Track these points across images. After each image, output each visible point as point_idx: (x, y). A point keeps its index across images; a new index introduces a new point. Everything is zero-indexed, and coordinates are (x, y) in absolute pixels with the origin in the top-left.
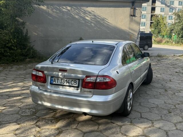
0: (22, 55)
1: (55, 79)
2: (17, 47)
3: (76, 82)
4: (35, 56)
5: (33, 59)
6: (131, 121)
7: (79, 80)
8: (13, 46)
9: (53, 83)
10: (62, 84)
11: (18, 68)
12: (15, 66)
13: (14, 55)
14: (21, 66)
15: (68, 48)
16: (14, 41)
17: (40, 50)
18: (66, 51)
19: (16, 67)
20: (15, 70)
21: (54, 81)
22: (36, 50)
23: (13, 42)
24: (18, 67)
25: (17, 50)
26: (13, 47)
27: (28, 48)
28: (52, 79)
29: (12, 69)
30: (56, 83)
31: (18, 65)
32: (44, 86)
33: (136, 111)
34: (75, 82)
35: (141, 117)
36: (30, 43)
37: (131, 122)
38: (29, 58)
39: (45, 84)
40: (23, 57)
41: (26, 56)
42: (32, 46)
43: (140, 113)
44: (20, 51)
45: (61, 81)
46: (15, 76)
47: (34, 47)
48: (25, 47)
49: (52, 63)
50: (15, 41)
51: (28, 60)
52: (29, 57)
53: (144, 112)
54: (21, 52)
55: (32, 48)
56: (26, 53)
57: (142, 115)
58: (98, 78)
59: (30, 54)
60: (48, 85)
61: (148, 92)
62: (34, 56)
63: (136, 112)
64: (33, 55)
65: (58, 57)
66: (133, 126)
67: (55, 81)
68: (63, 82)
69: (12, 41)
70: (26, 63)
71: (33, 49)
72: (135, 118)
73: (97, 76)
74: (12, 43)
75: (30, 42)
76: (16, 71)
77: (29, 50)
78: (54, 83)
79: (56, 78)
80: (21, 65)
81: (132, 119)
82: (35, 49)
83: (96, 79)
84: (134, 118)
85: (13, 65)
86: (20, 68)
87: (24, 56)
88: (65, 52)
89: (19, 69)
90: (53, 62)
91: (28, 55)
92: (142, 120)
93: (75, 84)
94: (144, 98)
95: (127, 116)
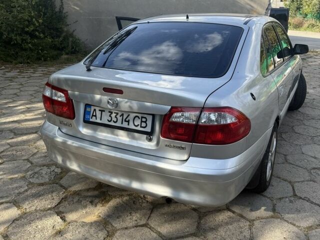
0: (55, 47)
1: (95, 110)
2: (44, 34)
3: (145, 122)
4: (77, 49)
5: (75, 55)
6: (274, 206)
7: (154, 116)
8: (37, 31)
9: (91, 120)
10: (112, 123)
11: (45, 72)
12: (40, 69)
13: (40, 48)
14: (51, 68)
15: (128, 33)
16: (38, 22)
17: (87, 40)
18: (124, 39)
19: (42, 71)
20: (40, 76)
21: (93, 115)
22: (79, 40)
23: (37, 24)
24: (46, 70)
25: (44, 38)
26: (37, 33)
27: (64, 34)
28: (88, 109)
29: (34, 73)
30: (98, 121)
31: (47, 67)
32: (70, 125)
33: (280, 178)
34: (144, 120)
35: (295, 195)
36: (68, 25)
37: (274, 210)
38: (67, 54)
39: (74, 121)
40: (55, 53)
41: (60, 49)
42: (71, 30)
43: (290, 182)
44: (50, 40)
45: (110, 116)
46: (36, 88)
47: (75, 34)
48: (58, 33)
49: (89, 70)
50: (41, 21)
51: (64, 56)
52: (67, 51)
53: (299, 182)
54: (52, 42)
55: (71, 35)
56: (61, 44)
57: (296, 189)
58: (203, 114)
59: (68, 46)
60: (78, 124)
61: (297, 129)
62: (75, 50)
63: (280, 182)
64: (73, 48)
65: (104, 53)
66: (279, 220)
67: (96, 116)
68: (115, 120)
69: (36, 22)
70: (62, 63)
71: (73, 37)
72: (280, 199)
73: (203, 109)
74: (34, 25)
75: (68, 23)
76: (40, 78)
77: (66, 38)
78: (93, 120)
79: (97, 109)
80: (52, 66)
81: (275, 201)
82: (77, 37)
83: (199, 118)
84: (279, 197)
85: (37, 65)
86: (49, 72)
87: (59, 49)
88: (121, 42)
89: (47, 75)
90: (91, 68)
91: (64, 47)
92: (299, 203)
93: (143, 124)
94: (293, 143)
95: (263, 192)
